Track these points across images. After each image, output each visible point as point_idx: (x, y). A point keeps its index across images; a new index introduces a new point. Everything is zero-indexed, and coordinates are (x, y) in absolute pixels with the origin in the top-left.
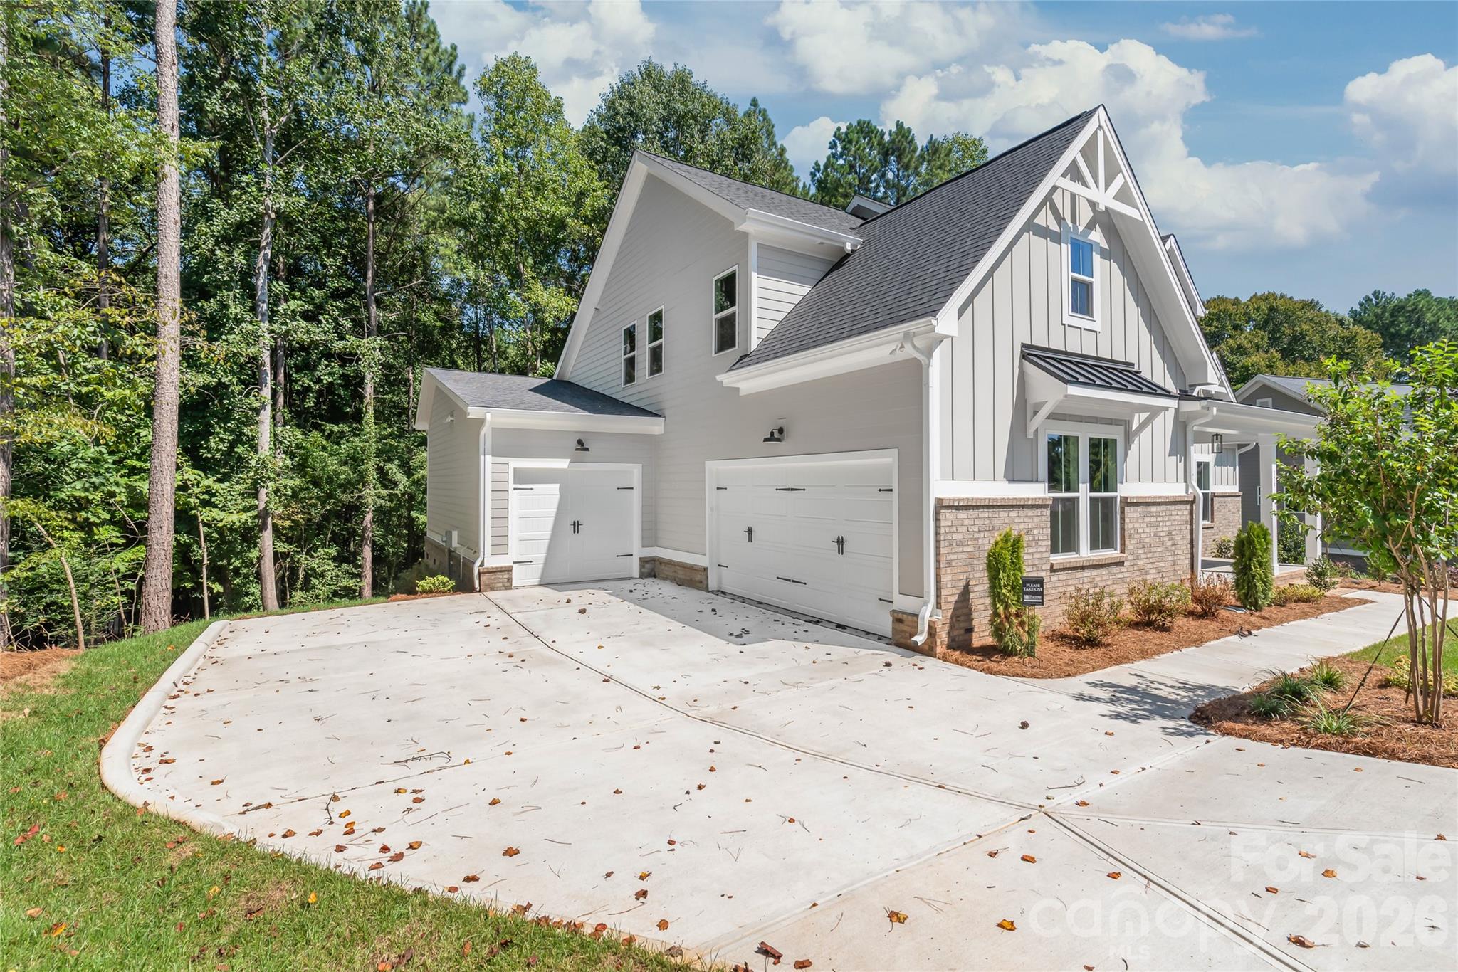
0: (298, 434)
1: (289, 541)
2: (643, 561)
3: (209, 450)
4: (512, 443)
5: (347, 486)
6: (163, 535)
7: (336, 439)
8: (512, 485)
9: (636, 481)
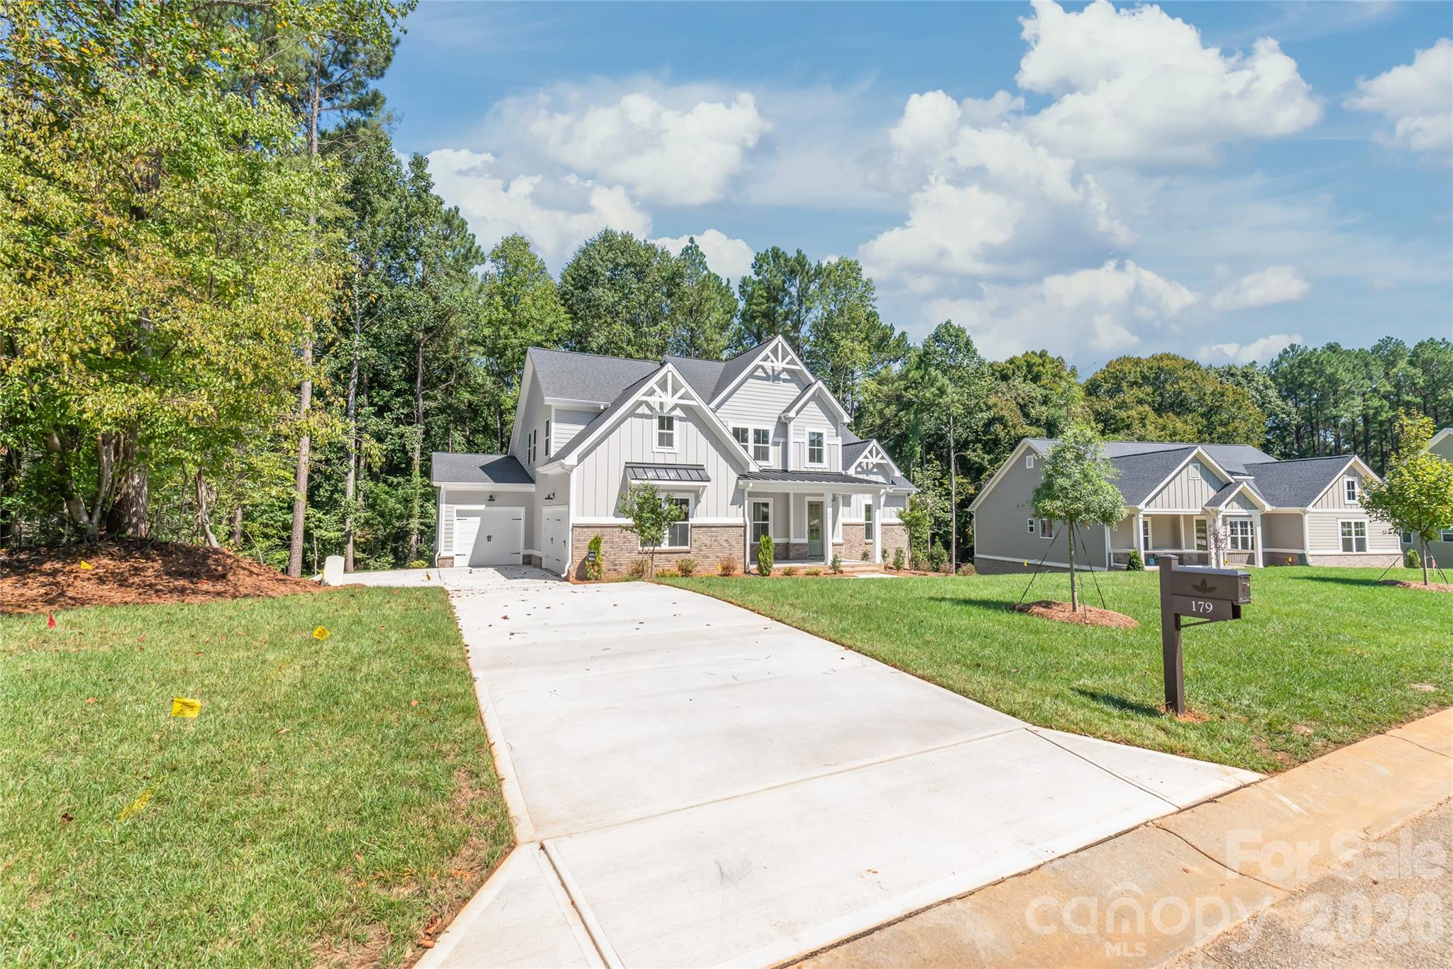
0: (371, 484)
1: (364, 551)
2: (525, 557)
3: (319, 496)
4: (455, 498)
5: (400, 517)
6: (298, 543)
7: (395, 487)
8: (455, 518)
9: (523, 516)
